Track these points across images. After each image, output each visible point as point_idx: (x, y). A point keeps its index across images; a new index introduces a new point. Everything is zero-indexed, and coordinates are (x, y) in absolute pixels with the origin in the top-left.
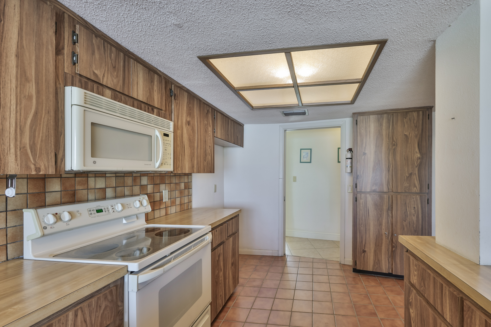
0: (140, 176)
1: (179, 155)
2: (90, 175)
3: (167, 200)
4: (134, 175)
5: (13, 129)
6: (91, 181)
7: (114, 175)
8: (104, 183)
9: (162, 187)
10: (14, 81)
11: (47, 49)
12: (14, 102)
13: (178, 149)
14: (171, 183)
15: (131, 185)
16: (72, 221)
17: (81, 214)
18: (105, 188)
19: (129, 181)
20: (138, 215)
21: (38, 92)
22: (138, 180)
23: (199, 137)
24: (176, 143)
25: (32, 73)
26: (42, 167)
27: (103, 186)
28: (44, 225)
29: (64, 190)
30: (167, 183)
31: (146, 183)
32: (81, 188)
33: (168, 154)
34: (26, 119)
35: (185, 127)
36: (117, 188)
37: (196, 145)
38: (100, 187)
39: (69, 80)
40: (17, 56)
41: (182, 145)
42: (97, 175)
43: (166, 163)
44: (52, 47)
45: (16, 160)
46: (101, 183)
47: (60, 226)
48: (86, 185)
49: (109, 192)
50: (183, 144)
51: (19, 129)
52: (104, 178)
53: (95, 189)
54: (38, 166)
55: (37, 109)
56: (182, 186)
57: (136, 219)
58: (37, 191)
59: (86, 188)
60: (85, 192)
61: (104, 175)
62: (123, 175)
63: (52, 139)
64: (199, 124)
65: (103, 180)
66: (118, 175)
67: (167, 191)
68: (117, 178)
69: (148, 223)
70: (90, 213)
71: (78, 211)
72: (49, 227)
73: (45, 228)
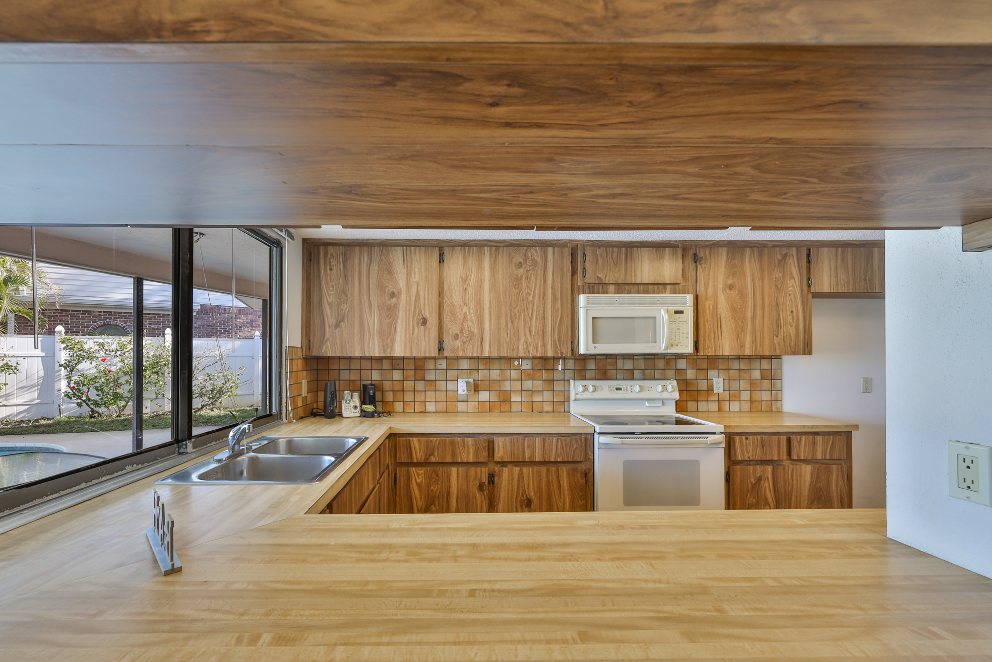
0: (676, 359)
1: (709, 332)
2: (618, 357)
3: (721, 391)
4: (667, 357)
5: (550, 330)
6: (620, 363)
7: (642, 357)
8: (632, 365)
9: (712, 374)
10: (550, 303)
11: (567, 275)
12: (550, 315)
13: (707, 325)
14: (729, 369)
15: (663, 368)
16: (595, 393)
17: (602, 388)
18: (633, 370)
19: (661, 364)
20: (664, 401)
21: (562, 305)
22: (673, 363)
23: (759, 302)
24: (704, 318)
25: (559, 295)
26: (564, 352)
27: (631, 367)
28: (577, 392)
29: (598, 369)
30: (722, 368)
31: (684, 367)
32: (611, 368)
33: (683, 333)
34: (556, 323)
35: (723, 293)
36: (646, 370)
37: (749, 314)
38: (628, 368)
39: (581, 290)
40: (552, 288)
41: (715, 319)
42: (625, 357)
43: (679, 344)
44: (569, 273)
45: (551, 348)
46: (628, 365)
47: (586, 395)
48: (615, 366)
49: (637, 374)
50: (717, 318)
51: (553, 329)
52: (632, 360)
53: (623, 369)
54: (562, 351)
55: (561, 316)
56: (756, 374)
57: (661, 405)
58: (580, 368)
59: (615, 368)
60: (614, 372)
61: (632, 357)
62: (653, 357)
63: (570, 333)
64: (757, 282)
65: (631, 362)
66: (647, 357)
67: (721, 379)
68: (645, 360)
69: (677, 413)
70: (610, 389)
71: (601, 386)
72: (579, 394)
73: (578, 394)
